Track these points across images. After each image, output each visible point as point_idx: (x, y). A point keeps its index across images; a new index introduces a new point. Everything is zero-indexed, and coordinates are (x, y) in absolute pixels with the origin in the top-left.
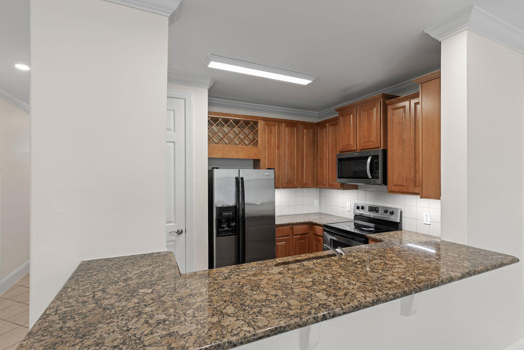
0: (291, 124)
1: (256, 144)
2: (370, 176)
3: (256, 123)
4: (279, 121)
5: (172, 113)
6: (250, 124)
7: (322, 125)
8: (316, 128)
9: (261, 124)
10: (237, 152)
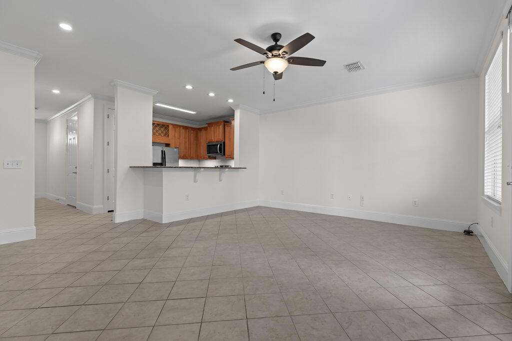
0: (186, 128)
1: (168, 136)
2: (219, 153)
3: (168, 126)
4: (180, 126)
8: (198, 130)
10: (159, 139)
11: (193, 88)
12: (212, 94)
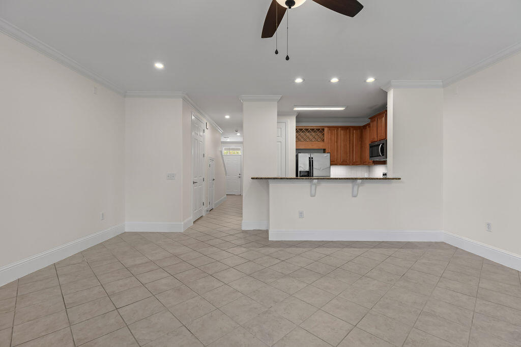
0: (345, 128)
1: (323, 140)
2: (381, 154)
3: (323, 130)
4: (337, 128)
5: (280, 129)
6: (321, 130)
7: (365, 127)
8: (362, 129)
9: (326, 130)
10: (312, 145)
11: (304, 80)
12: (335, 80)
